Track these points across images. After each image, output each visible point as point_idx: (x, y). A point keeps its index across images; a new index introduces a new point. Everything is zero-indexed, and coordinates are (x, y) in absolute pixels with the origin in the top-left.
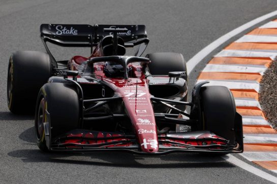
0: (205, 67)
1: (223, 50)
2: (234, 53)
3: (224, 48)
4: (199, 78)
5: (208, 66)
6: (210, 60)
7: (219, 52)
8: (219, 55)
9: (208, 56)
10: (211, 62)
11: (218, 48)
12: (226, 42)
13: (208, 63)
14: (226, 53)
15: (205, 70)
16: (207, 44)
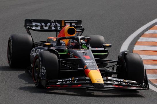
0: (139, 39)
1: (149, 30)
2: (155, 32)
3: (149, 29)
4: (136, 44)
5: (141, 38)
6: (142, 35)
7: (147, 31)
8: (147, 33)
9: (141, 33)
10: (142, 36)
11: (146, 29)
12: (150, 26)
13: (141, 37)
14: (150, 31)
15: (139, 40)
16: (140, 27)
